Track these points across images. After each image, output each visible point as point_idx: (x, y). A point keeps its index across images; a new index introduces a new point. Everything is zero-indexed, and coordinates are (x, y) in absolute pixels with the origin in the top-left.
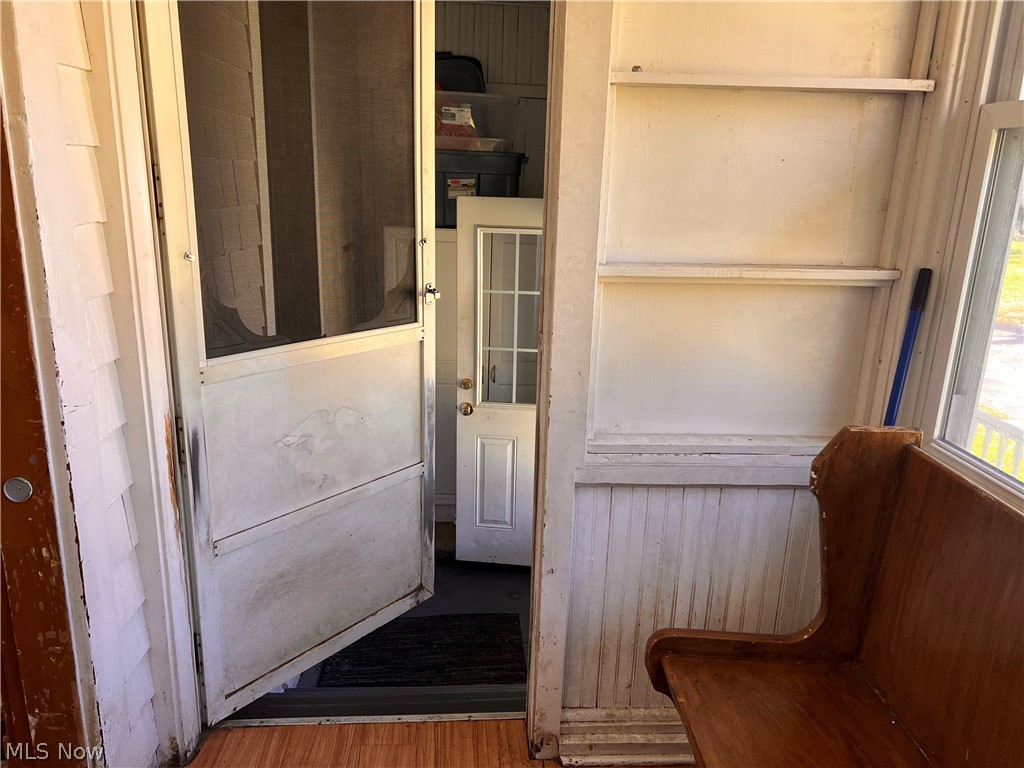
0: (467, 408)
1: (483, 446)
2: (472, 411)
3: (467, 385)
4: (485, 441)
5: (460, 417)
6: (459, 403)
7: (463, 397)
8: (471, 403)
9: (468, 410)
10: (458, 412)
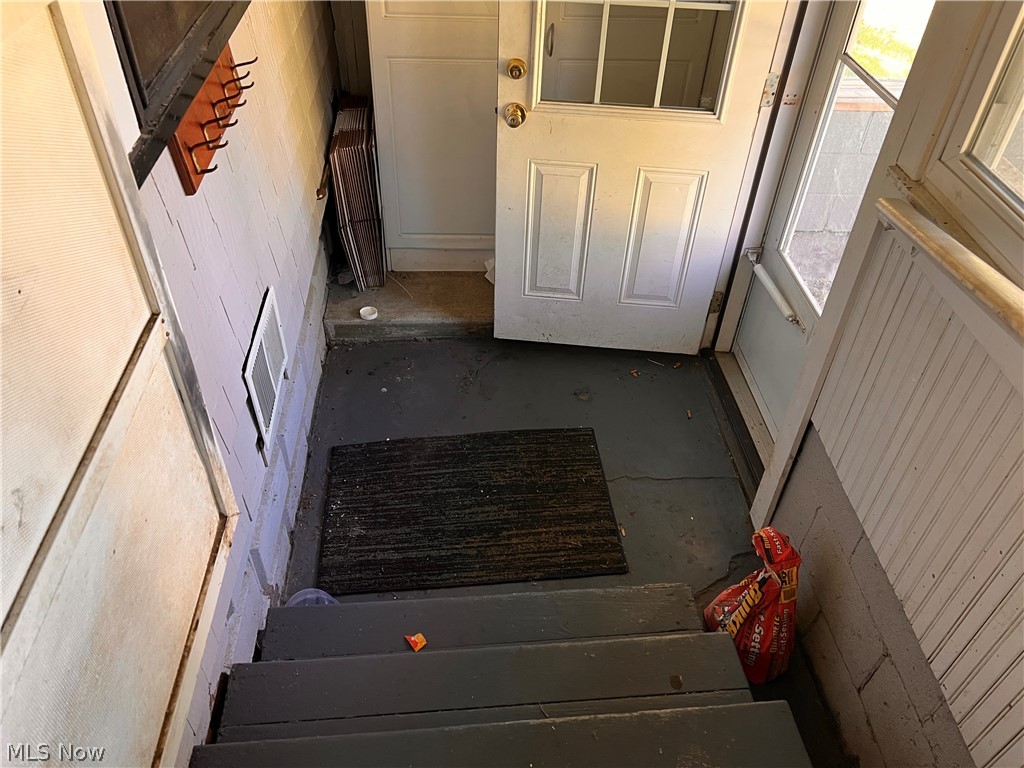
0: (514, 114)
1: (540, 177)
2: (523, 117)
3: (515, 71)
4: (543, 169)
5: (503, 127)
6: (500, 104)
7: (509, 92)
8: (523, 104)
9: (517, 117)
10: (500, 118)
